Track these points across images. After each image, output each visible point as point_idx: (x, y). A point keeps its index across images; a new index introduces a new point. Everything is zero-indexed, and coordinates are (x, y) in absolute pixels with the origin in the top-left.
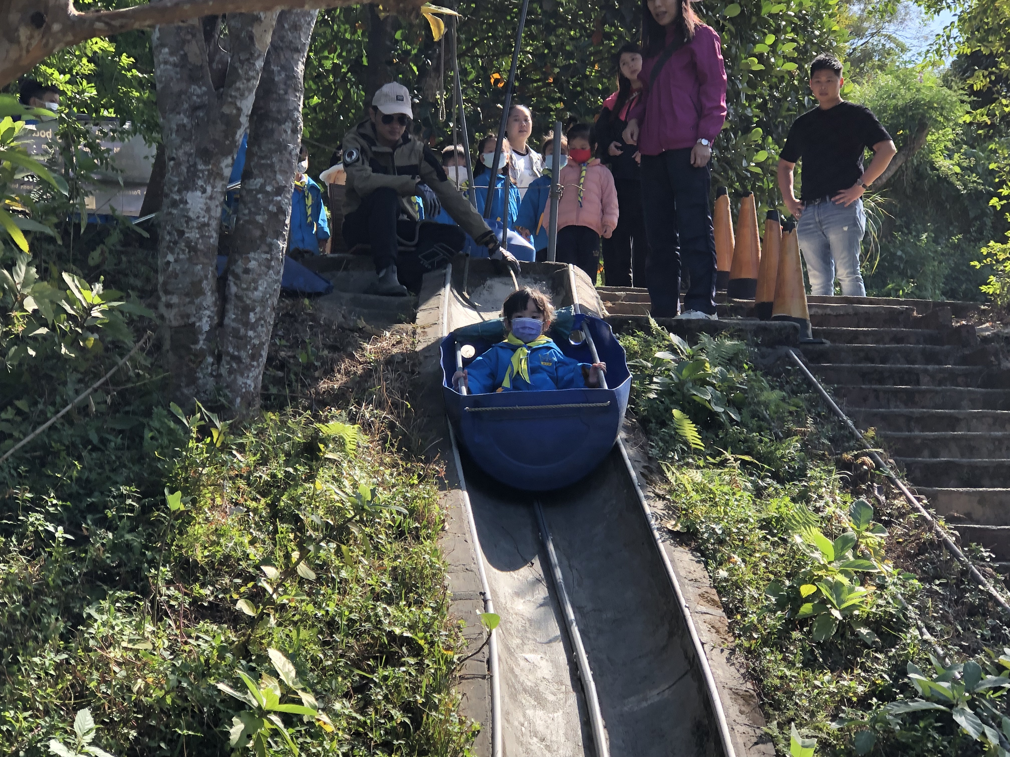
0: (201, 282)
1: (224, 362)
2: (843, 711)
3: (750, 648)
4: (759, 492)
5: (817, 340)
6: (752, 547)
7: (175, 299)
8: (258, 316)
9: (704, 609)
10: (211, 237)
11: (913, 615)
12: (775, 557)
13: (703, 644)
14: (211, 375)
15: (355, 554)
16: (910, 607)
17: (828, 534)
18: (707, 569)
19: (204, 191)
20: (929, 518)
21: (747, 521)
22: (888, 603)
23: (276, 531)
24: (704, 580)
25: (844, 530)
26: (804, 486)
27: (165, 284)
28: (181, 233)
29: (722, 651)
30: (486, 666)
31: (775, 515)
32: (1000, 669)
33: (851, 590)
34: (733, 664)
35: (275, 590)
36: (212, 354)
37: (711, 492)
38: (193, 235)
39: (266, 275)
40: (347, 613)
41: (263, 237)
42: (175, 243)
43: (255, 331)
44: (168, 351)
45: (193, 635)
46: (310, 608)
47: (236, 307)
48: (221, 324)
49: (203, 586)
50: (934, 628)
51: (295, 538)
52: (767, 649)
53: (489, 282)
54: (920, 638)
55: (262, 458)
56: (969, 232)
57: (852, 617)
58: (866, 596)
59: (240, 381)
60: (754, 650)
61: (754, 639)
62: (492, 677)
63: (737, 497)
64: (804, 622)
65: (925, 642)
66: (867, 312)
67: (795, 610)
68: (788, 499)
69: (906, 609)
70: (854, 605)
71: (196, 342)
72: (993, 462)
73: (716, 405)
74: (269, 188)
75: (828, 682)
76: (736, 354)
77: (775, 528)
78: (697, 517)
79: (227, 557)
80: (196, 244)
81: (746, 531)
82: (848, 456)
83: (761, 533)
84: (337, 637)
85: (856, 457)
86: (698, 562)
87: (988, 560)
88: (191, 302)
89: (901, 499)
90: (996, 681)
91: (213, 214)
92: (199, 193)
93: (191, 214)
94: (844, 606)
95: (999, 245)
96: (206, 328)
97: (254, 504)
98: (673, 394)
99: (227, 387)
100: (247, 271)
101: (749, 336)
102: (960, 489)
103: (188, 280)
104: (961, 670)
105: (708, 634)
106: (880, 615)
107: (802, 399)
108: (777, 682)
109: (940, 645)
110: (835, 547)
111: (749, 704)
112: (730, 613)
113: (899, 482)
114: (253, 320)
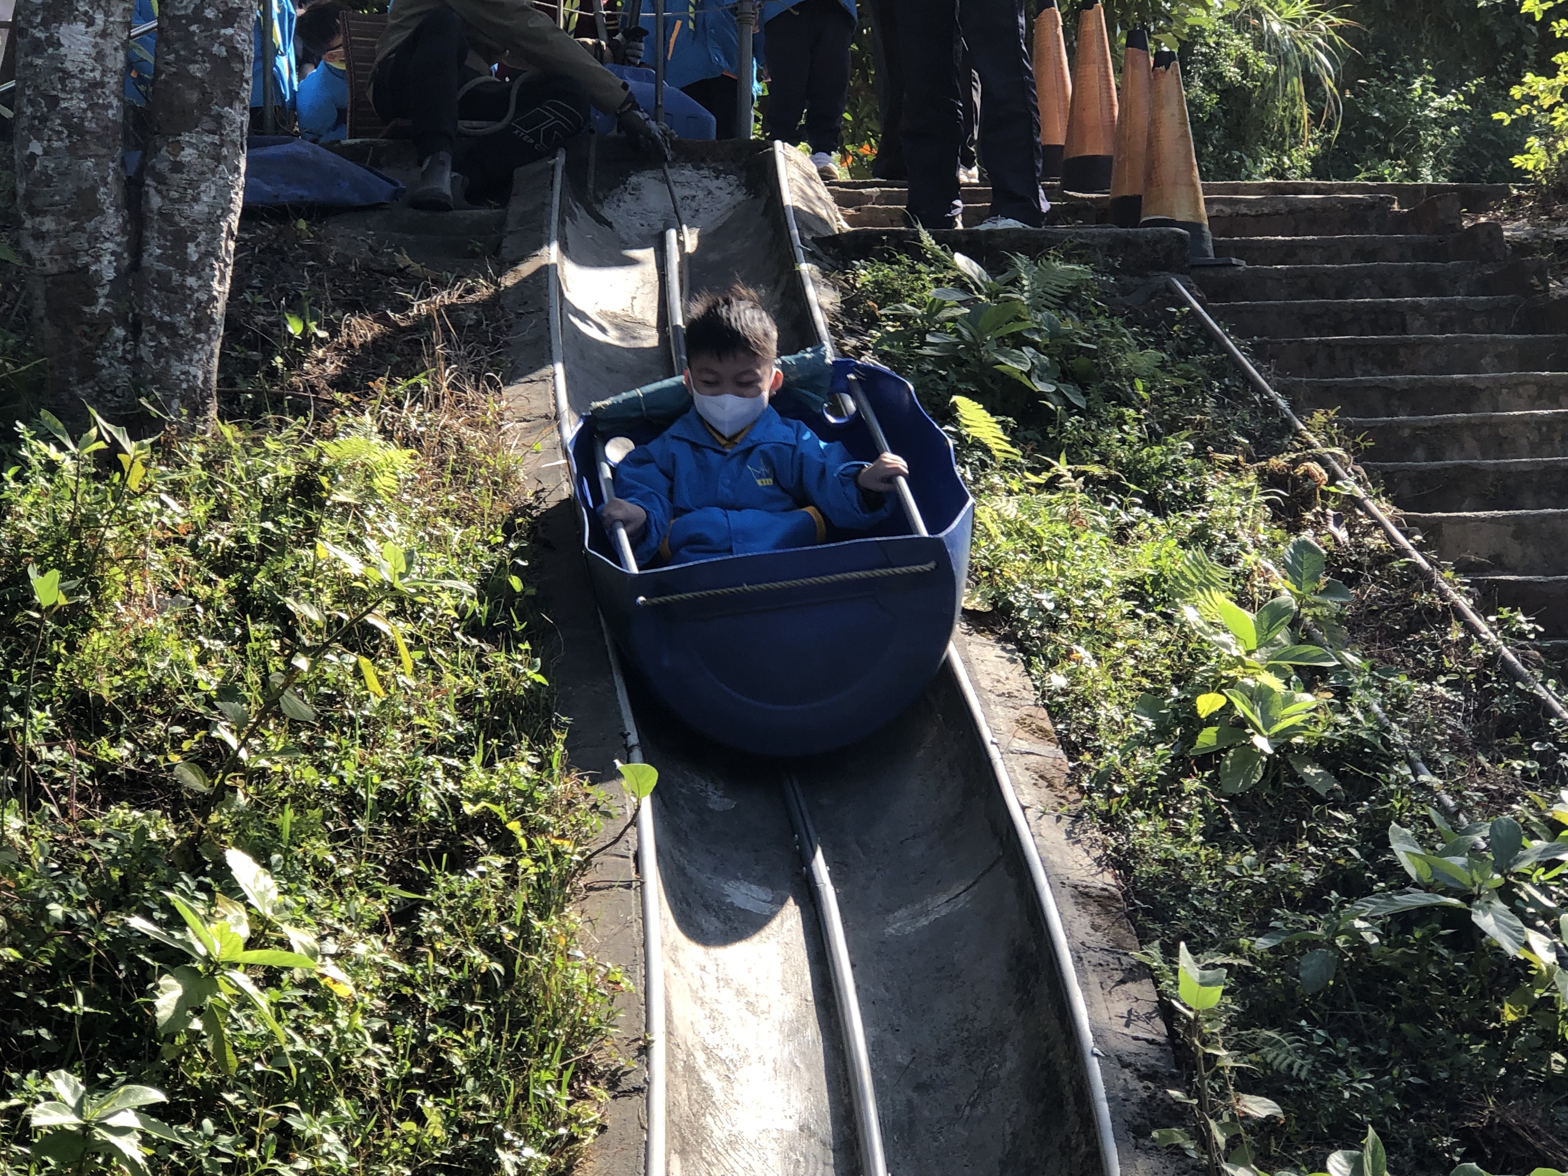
0: (94, 190)
1: (145, 336)
2: (1278, 918)
3: (1109, 811)
4: (1121, 535)
5: (1221, 261)
6: (1109, 631)
7: (49, 224)
8: (203, 248)
9: (1025, 746)
10: (110, 106)
11: (1399, 739)
12: (1152, 646)
13: (1024, 808)
14: (123, 360)
15: (389, 673)
16: (1395, 726)
17: (1243, 601)
18: (1030, 674)
19: (91, 23)
20: (1426, 565)
21: (1098, 585)
22: (1355, 721)
23: (245, 638)
24: (1025, 694)
25: (1275, 594)
26: (1202, 518)
27: (29, 195)
28: (54, 101)
29: (1059, 819)
30: (633, 865)
31: (1150, 572)
32: (1555, 827)
33: (1289, 701)
34: (1079, 841)
35: (244, 744)
36: (123, 322)
37: (1034, 535)
38: (75, 103)
39: (213, 172)
40: (376, 779)
41: (204, 104)
42: (44, 120)
43: (200, 278)
44: (41, 319)
45: (98, 831)
46: (310, 775)
47: (162, 233)
48: (136, 266)
49: (114, 741)
50: (1437, 762)
51: (282, 649)
52: (1138, 813)
53: (633, 179)
54: (1412, 779)
55: (219, 506)
56: (1497, 73)
57: (1289, 747)
58: (1315, 710)
59: (177, 368)
60: (1117, 815)
61: (1117, 795)
62: (643, 883)
63: (1081, 542)
64: (1206, 760)
65: (1423, 786)
66: (1310, 207)
67: (1189, 739)
68: (1173, 542)
69: (1388, 730)
70: (1293, 727)
71: (92, 300)
72: (1538, 463)
73: (1041, 379)
74: (210, 13)
75: (1251, 866)
76: (1076, 289)
77: (1152, 595)
78: (1009, 581)
79: (159, 687)
80: (82, 119)
81: (1099, 604)
82: (1277, 462)
83: (1127, 606)
84: (361, 824)
85: (1295, 463)
86: (1013, 661)
87: (1532, 636)
88: (79, 229)
89: (1376, 535)
90: (1546, 850)
91: (109, 64)
92: (81, 26)
93: (68, 65)
94: (1277, 728)
95: (1542, 80)
96: (110, 274)
97: (203, 591)
98: (962, 363)
99: (153, 381)
100: (178, 167)
101: (1099, 256)
102: (1481, 514)
103: (70, 186)
104: (1486, 833)
105: (1034, 790)
106: (1341, 743)
107: (1194, 365)
108: (1156, 869)
109: (1448, 791)
110: (1258, 624)
111: (1108, 912)
112: (1072, 750)
113: (1371, 504)
114: (195, 258)
